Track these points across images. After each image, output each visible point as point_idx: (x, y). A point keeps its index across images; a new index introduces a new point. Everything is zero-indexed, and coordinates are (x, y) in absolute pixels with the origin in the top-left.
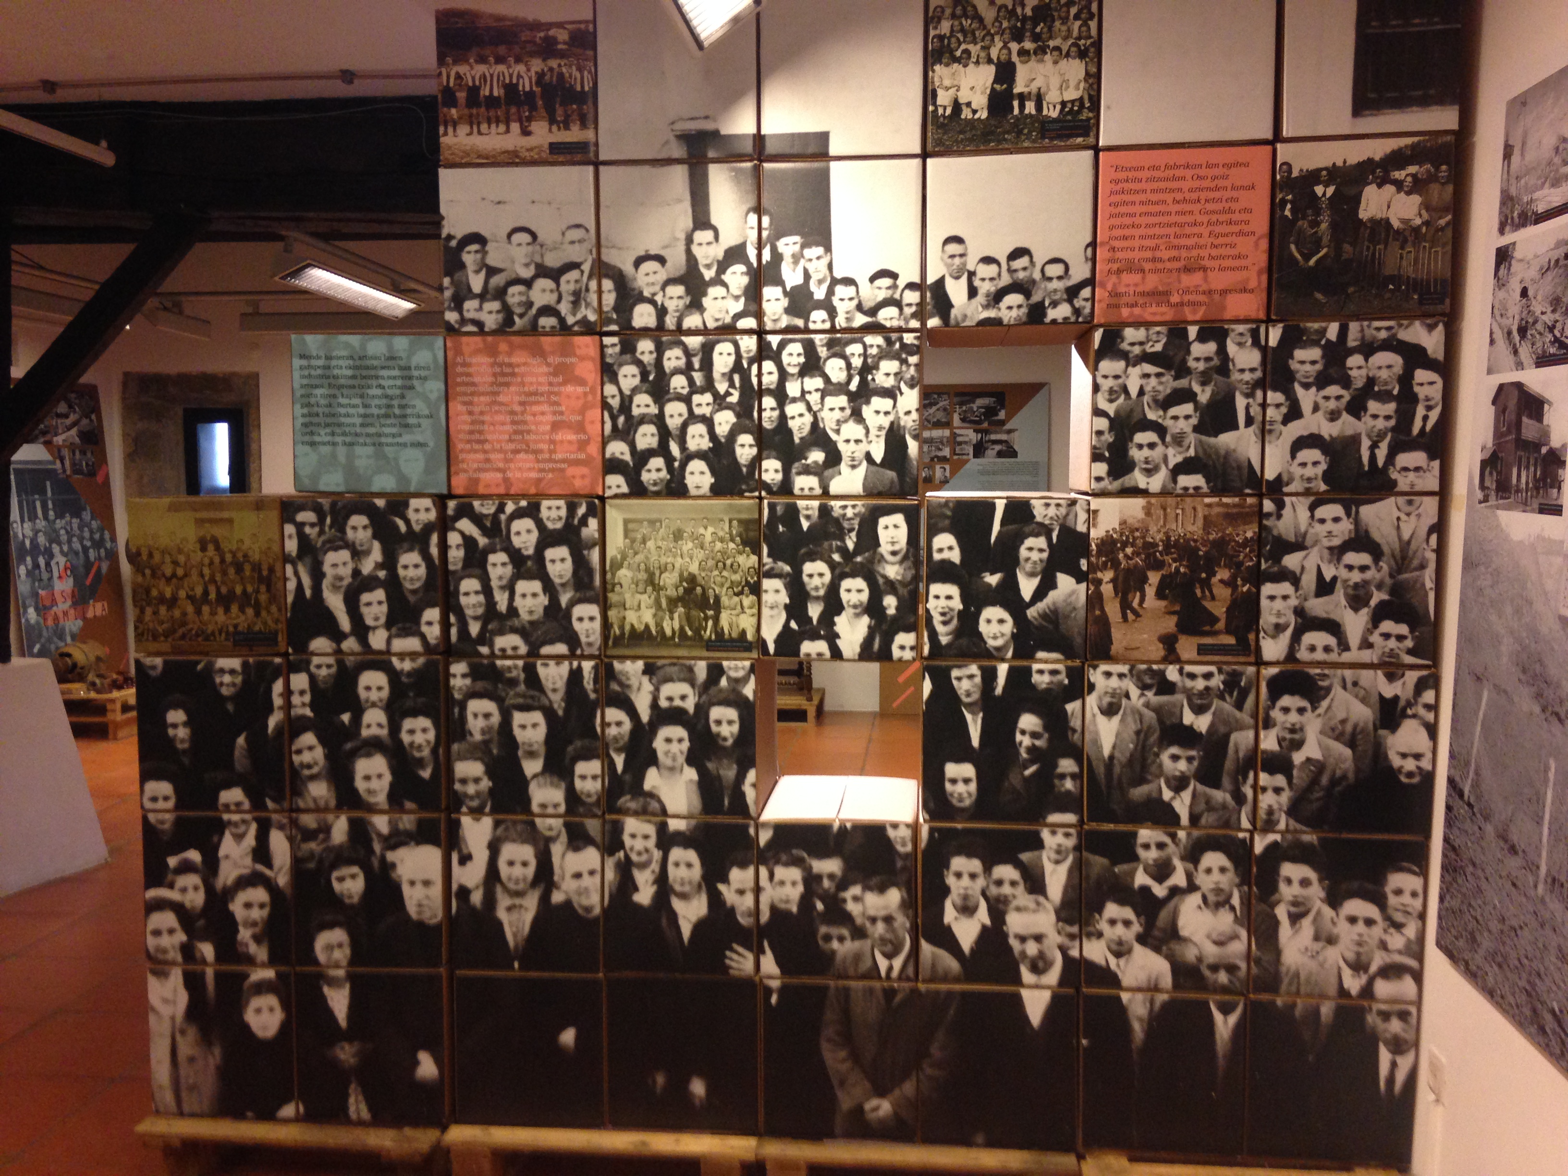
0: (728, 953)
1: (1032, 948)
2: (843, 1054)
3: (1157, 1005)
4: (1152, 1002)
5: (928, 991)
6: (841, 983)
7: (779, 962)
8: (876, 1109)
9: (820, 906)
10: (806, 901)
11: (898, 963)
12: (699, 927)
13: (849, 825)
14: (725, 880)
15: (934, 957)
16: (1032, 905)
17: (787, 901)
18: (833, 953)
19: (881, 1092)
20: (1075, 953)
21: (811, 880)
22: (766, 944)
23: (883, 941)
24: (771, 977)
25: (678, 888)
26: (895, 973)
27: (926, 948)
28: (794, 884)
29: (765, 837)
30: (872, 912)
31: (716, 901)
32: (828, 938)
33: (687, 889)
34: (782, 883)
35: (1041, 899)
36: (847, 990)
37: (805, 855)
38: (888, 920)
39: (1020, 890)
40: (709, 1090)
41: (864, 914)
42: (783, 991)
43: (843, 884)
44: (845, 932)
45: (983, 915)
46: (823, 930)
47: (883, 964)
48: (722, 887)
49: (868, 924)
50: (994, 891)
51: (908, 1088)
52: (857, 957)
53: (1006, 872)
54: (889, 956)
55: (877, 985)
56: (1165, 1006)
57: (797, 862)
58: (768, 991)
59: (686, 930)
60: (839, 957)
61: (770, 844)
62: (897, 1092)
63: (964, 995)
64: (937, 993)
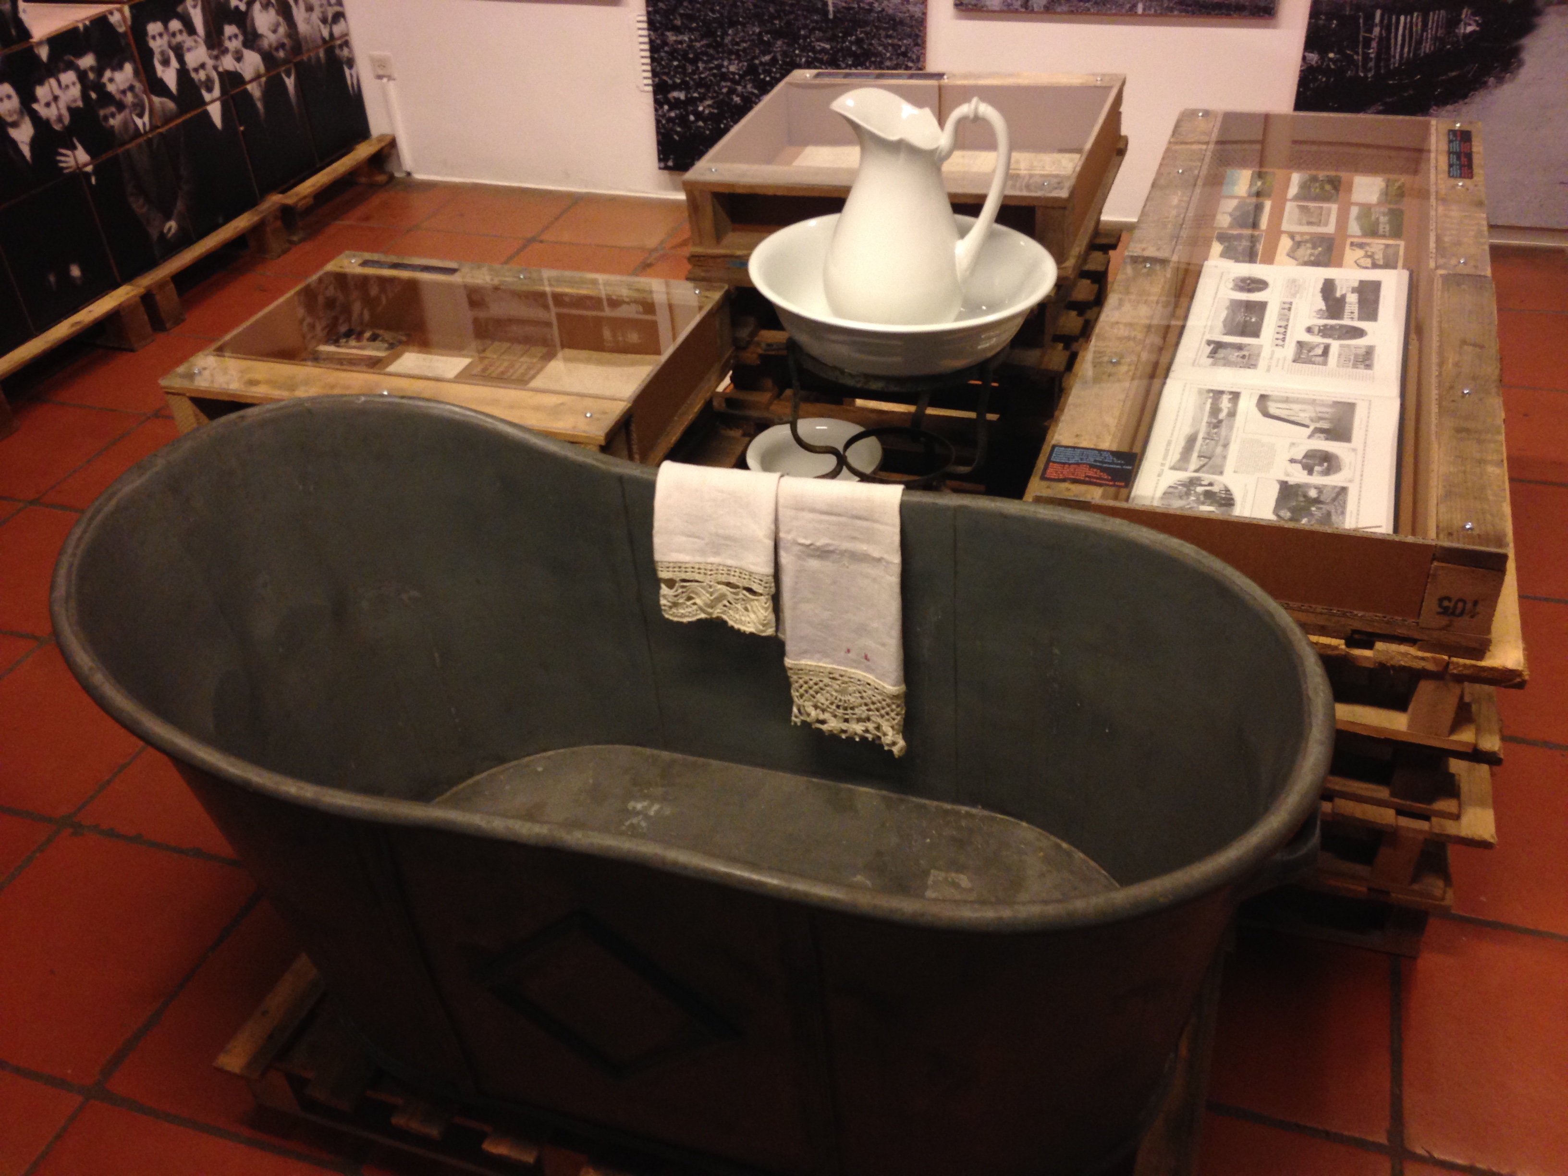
0: (59, 158)
1: (202, 75)
2: (141, 201)
3: (263, 84)
4: (260, 85)
5: (167, 131)
6: (122, 149)
7: (88, 150)
8: (170, 229)
9: (94, 95)
10: (85, 95)
11: (146, 118)
12: (34, 143)
13: (87, 23)
14: (35, 100)
15: (161, 103)
16: (193, 44)
17: (75, 101)
18: (112, 127)
19: (168, 218)
20: (220, 69)
21: (82, 76)
22: (75, 141)
23: (135, 105)
24: (86, 165)
25: (9, 119)
26: (148, 127)
27: (156, 100)
28: (74, 84)
29: (44, 53)
30: (122, 87)
31: (36, 119)
32: (106, 118)
33: (15, 117)
34: (67, 87)
35: (196, 37)
36: (128, 151)
37: (72, 58)
38: (131, 88)
39: (185, 34)
40: (82, 270)
41: (118, 90)
42: (96, 171)
43: (100, 72)
44: (113, 109)
45: (174, 64)
46: (102, 113)
47: (139, 122)
48: (35, 106)
49: (123, 97)
50: (174, 41)
51: (180, 206)
52: (125, 124)
53: (175, 25)
54: (141, 116)
55: (141, 140)
56: (266, 83)
57: (71, 66)
58: (87, 175)
59: (26, 150)
60: (116, 129)
61: (51, 56)
62: (176, 212)
63: (185, 123)
64: (170, 129)
